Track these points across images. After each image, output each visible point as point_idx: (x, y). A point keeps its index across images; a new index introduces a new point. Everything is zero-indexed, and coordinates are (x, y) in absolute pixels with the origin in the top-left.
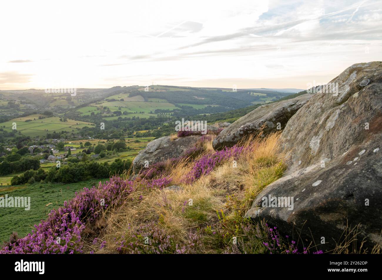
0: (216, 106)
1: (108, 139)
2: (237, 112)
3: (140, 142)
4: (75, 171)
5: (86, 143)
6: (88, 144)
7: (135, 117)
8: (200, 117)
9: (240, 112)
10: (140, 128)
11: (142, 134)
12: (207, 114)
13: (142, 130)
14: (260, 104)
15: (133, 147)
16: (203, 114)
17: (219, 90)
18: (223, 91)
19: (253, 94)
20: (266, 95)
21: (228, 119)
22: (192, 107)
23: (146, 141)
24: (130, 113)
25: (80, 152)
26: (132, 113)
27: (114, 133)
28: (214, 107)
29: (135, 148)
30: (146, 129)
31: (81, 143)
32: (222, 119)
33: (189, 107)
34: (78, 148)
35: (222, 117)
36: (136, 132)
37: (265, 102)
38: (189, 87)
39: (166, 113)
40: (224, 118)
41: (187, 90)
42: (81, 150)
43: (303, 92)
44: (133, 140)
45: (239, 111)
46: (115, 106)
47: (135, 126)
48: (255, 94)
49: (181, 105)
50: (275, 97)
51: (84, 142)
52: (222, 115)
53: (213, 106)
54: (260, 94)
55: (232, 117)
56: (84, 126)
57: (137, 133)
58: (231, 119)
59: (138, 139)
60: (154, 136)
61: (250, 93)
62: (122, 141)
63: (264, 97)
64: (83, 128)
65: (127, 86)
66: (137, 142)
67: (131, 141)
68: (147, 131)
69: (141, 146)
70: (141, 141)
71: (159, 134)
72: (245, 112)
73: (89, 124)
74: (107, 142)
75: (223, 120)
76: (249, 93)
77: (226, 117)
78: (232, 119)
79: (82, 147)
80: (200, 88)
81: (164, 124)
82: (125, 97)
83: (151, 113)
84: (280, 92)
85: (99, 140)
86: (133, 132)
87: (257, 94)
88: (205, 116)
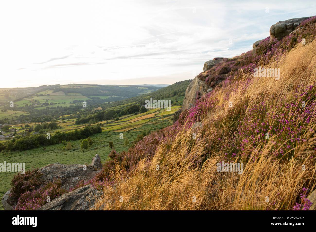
0: (116, 97)
1: (42, 122)
3: (67, 122)
5: (26, 126)
6: (27, 126)
7: (59, 106)
8: (106, 104)
9: (132, 100)
10: (64, 114)
11: (66, 117)
12: (110, 102)
13: (65, 115)
15: (62, 125)
16: (107, 102)
17: (117, 86)
18: (120, 87)
19: (139, 88)
20: (147, 88)
22: (99, 98)
23: (71, 121)
24: (55, 104)
25: (23, 131)
26: (57, 104)
27: (46, 117)
28: (114, 97)
29: (64, 126)
30: (68, 114)
31: (22, 126)
33: (97, 98)
34: (20, 129)
36: (62, 116)
37: (147, 93)
39: (81, 103)
41: (95, 87)
42: (24, 130)
44: (61, 122)
45: (132, 99)
46: (44, 100)
47: (60, 112)
48: (140, 88)
49: (92, 97)
50: (153, 90)
51: (24, 125)
52: (120, 102)
53: (113, 97)
54: (144, 88)
55: (128, 103)
56: (21, 114)
57: (62, 117)
58: (127, 104)
59: (64, 120)
60: (76, 118)
62: (54, 122)
63: (146, 90)
64: (21, 116)
65: (51, 85)
66: (64, 122)
67: (60, 122)
68: (70, 115)
69: (68, 125)
70: (67, 121)
71: (79, 116)
73: (24, 113)
74: (41, 124)
76: (136, 87)
77: (123, 103)
79: (23, 129)
81: (81, 110)
82: (50, 92)
83: (71, 103)
85: (35, 123)
86: (59, 117)
87: (142, 88)
88: (109, 103)
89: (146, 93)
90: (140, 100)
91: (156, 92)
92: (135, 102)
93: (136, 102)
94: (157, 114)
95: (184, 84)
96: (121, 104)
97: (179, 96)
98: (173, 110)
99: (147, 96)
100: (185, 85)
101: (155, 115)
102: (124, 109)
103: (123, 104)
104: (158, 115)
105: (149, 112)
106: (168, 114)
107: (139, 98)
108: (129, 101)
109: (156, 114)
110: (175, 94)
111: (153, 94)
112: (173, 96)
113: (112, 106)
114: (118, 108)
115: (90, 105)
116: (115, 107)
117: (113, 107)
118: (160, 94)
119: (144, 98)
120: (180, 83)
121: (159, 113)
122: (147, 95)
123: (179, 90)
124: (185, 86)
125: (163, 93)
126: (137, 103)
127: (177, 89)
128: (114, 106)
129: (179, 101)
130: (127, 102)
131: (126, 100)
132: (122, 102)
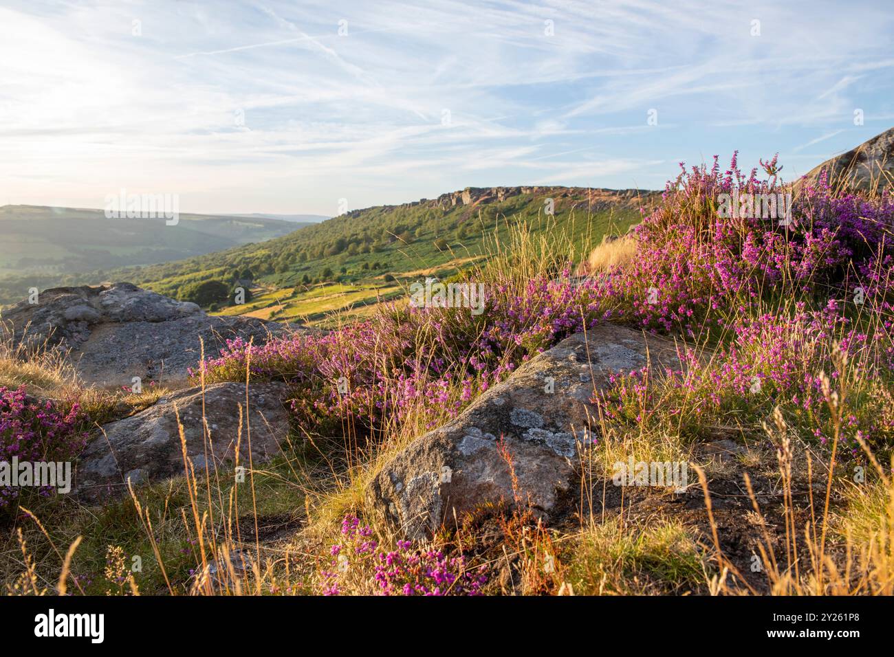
0: (161, 249)
2: (207, 260)
8: (127, 273)
9: (213, 260)
12: (143, 266)
14: (252, 243)
16: (134, 267)
19: (237, 224)
20: (261, 226)
21: (188, 274)
22: (107, 252)
28: (157, 251)
32: (176, 274)
33: (102, 252)
35: (176, 271)
37: (262, 239)
38: (99, 210)
39: (45, 267)
40: (180, 272)
41: (95, 217)
45: (211, 258)
48: (240, 223)
49: (82, 247)
50: (280, 231)
52: (175, 267)
53: (154, 249)
54: (251, 225)
55: (198, 270)
58: (194, 274)
61: (231, 223)
63: (259, 230)
72: (223, 260)
75: (179, 276)
76: (229, 222)
77: (183, 270)
78: (198, 273)
83: (8, 266)
84: (289, 221)
87: (247, 224)
88: (138, 269)
89: (255, 241)
90: (235, 263)
91: (288, 240)
92: (218, 270)
93: (223, 268)
94: (280, 312)
95: (368, 218)
96: (175, 274)
97: (353, 253)
98: (328, 297)
99: (259, 249)
100: (372, 220)
101: (273, 314)
102: (179, 290)
103: (182, 274)
104: (281, 315)
105: (256, 304)
106: (312, 312)
107: (233, 254)
108: (202, 266)
109: (276, 312)
110: (341, 246)
111: (276, 243)
112: (334, 253)
113: (143, 280)
114: (163, 287)
115: (77, 275)
116: (155, 281)
117: (148, 281)
118: (297, 245)
119: (247, 256)
120: (359, 215)
121: (284, 308)
122: (258, 246)
123: (353, 235)
124: (371, 223)
125: (308, 242)
126: (222, 273)
127: (348, 232)
128: (154, 279)
129: (351, 270)
130: (196, 268)
131: (193, 262)
132: (180, 267)
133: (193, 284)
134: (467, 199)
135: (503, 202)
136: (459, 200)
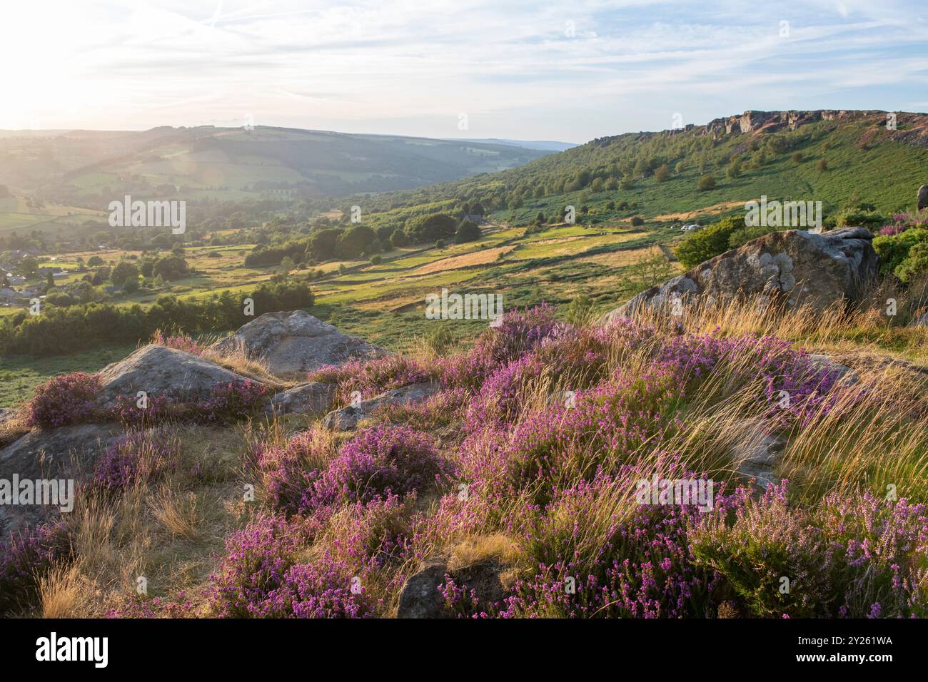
0: (391, 176)
1: (145, 249)
2: (436, 191)
3: (221, 256)
4: (62, 327)
5: (92, 259)
6: (95, 261)
7: (207, 198)
9: (443, 191)
10: (221, 224)
11: (224, 237)
12: (372, 194)
13: (225, 228)
14: (486, 173)
15: (205, 267)
16: (363, 194)
17: (400, 140)
19: (471, 151)
20: (498, 153)
21: (417, 205)
22: (338, 178)
23: (236, 254)
24: (198, 189)
25: (76, 281)
26: (202, 190)
27: (159, 235)
28: (387, 178)
29: (208, 271)
30: (234, 226)
31: (80, 260)
32: (405, 204)
33: (333, 178)
34: (71, 271)
35: (405, 202)
36: (211, 233)
37: (496, 168)
38: (331, 132)
39: (279, 191)
40: (408, 203)
42: (80, 277)
43: (574, 148)
44: (204, 252)
45: (441, 188)
46: (161, 174)
47: (209, 219)
48: (474, 150)
49: (314, 172)
50: (517, 159)
51: (87, 256)
52: (404, 197)
53: (385, 176)
54: (486, 152)
55: (427, 202)
56: (87, 218)
57: (212, 236)
58: (422, 206)
59: (216, 249)
60: (253, 243)
61: (465, 149)
62: (177, 255)
63: (493, 158)
64: (85, 224)
65: (187, 127)
66: (214, 255)
67: (201, 253)
68: (237, 231)
69: (221, 265)
70: (222, 253)
71: (265, 238)
72: (453, 191)
73: (98, 215)
74: (142, 255)
75: (407, 208)
76: (462, 148)
77: (412, 201)
78: (427, 205)
79: (82, 270)
80: (356, 135)
81: (276, 215)
82: (183, 151)
83: (246, 189)
84: (529, 148)
85: (122, 253)
86: (204, 233)
87: (480, 151)
88: (368, 197)
89: (489, 171)
90: (466, 195)
91: (525, 170)
92: (447, 202)
93: (452, 201)
94: (510, 253)
95: (619, 147)
96: (403, 205)
97: (598, 189)
98: (565, 240)
99: (492, 180)
100: (624, 149)
101: (502, 255)
102: (406, 222)
103: (411, 205)
104: (510, 258)
105: (484, 243)
106: (544, 256)
107: (464, 186)
108: (432, 197)
109: (505, 253)
110: (585, 180)
111: (512, 174)
112: (576, 189)
113: (373, 209)
114: (391, 218)
115: (308, 201)
116: (384, 211)
117: (376, 211)
118: (534, 178)
119: (480, 187)
120: (608, 144)
121: (514, 249)
122: (492, 177)
123: (599, 168)
124: (623, 154)
125: (547, 174)
126: (452, 206)
127: (593, 164)
128: (382, 209)
129: (593, 210)
130: (425, 199)
131: (423, 192)
132: (409, 196)
133: (422, 217)
134: (746, 126)
135: (795, 131)
136: (736, 127)
